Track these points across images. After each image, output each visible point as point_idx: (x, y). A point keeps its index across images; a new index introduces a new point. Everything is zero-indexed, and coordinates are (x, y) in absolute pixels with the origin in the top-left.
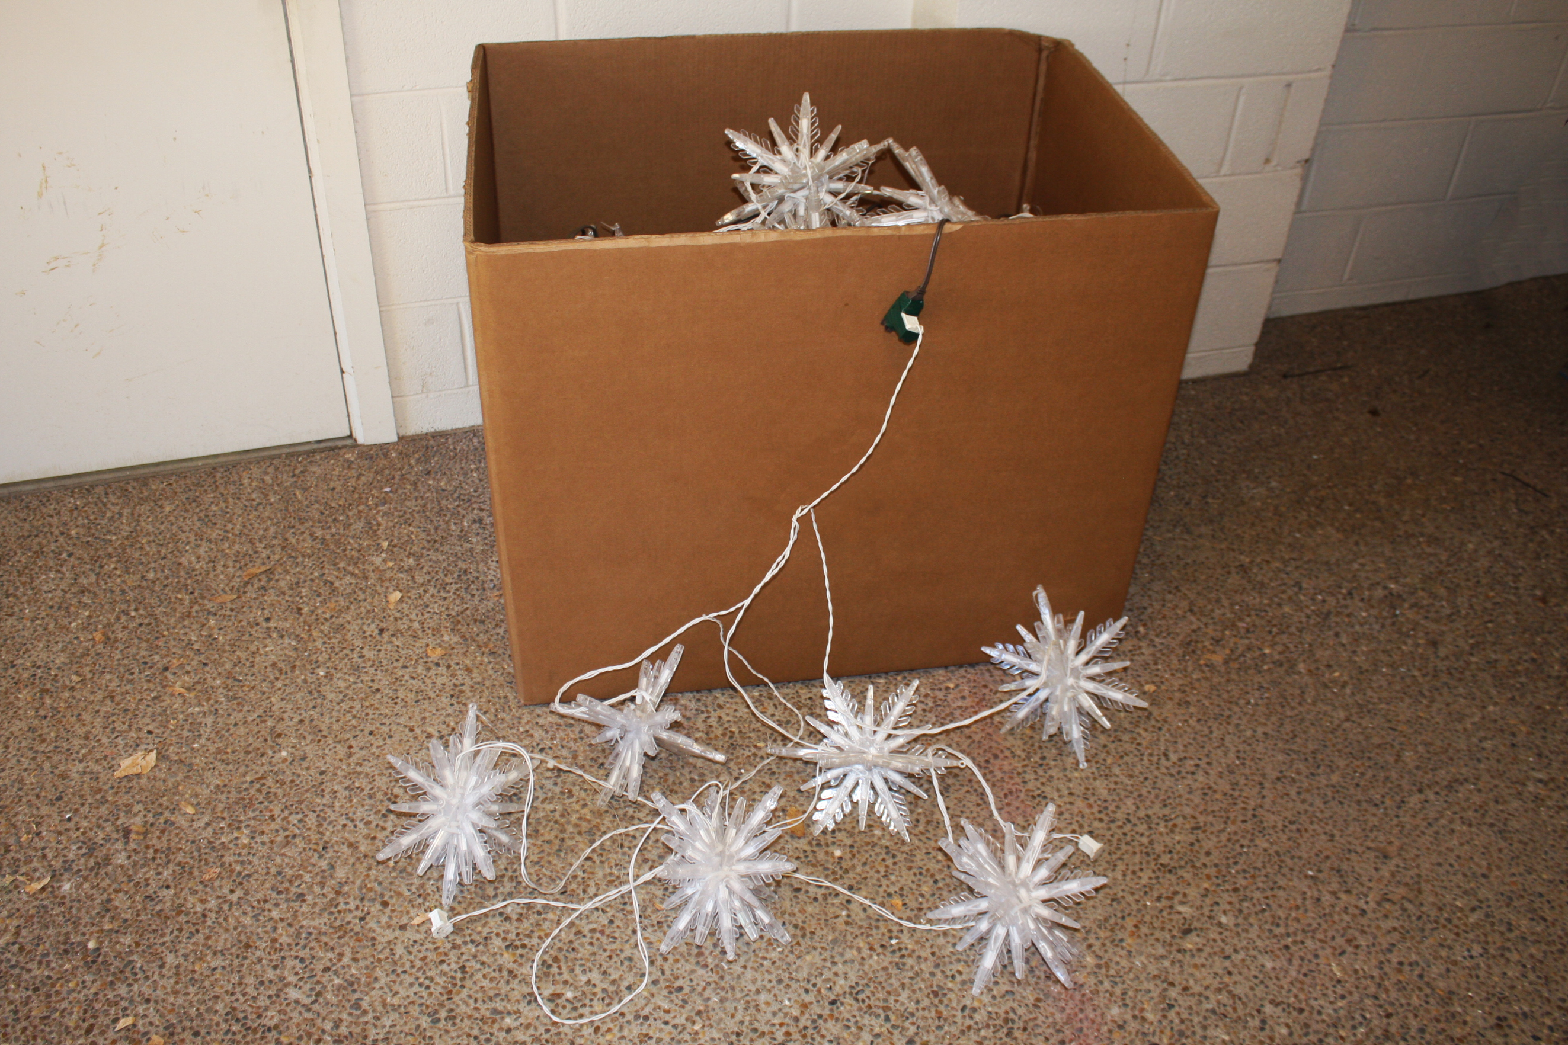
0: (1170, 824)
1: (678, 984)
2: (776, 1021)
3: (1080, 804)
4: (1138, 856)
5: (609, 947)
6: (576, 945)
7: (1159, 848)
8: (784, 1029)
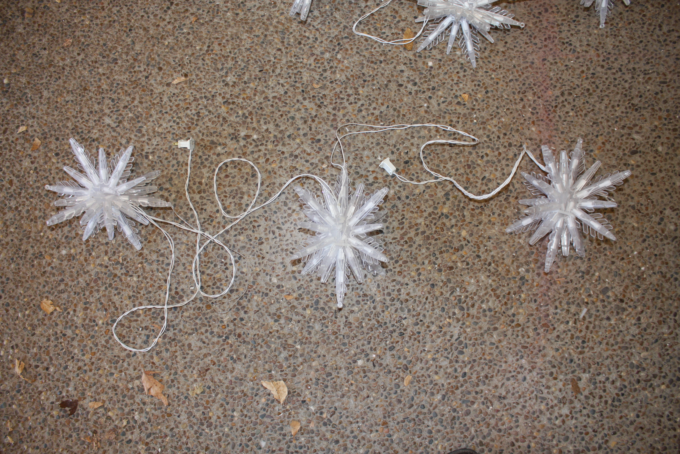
0: (648, 76)
1: (318, 137)
2: (371, 169)
3: (592, 52)
4: (619, 96)
5: (282, 109)
6: (263, 105)
7: (635, 92)
8: (374, 175)
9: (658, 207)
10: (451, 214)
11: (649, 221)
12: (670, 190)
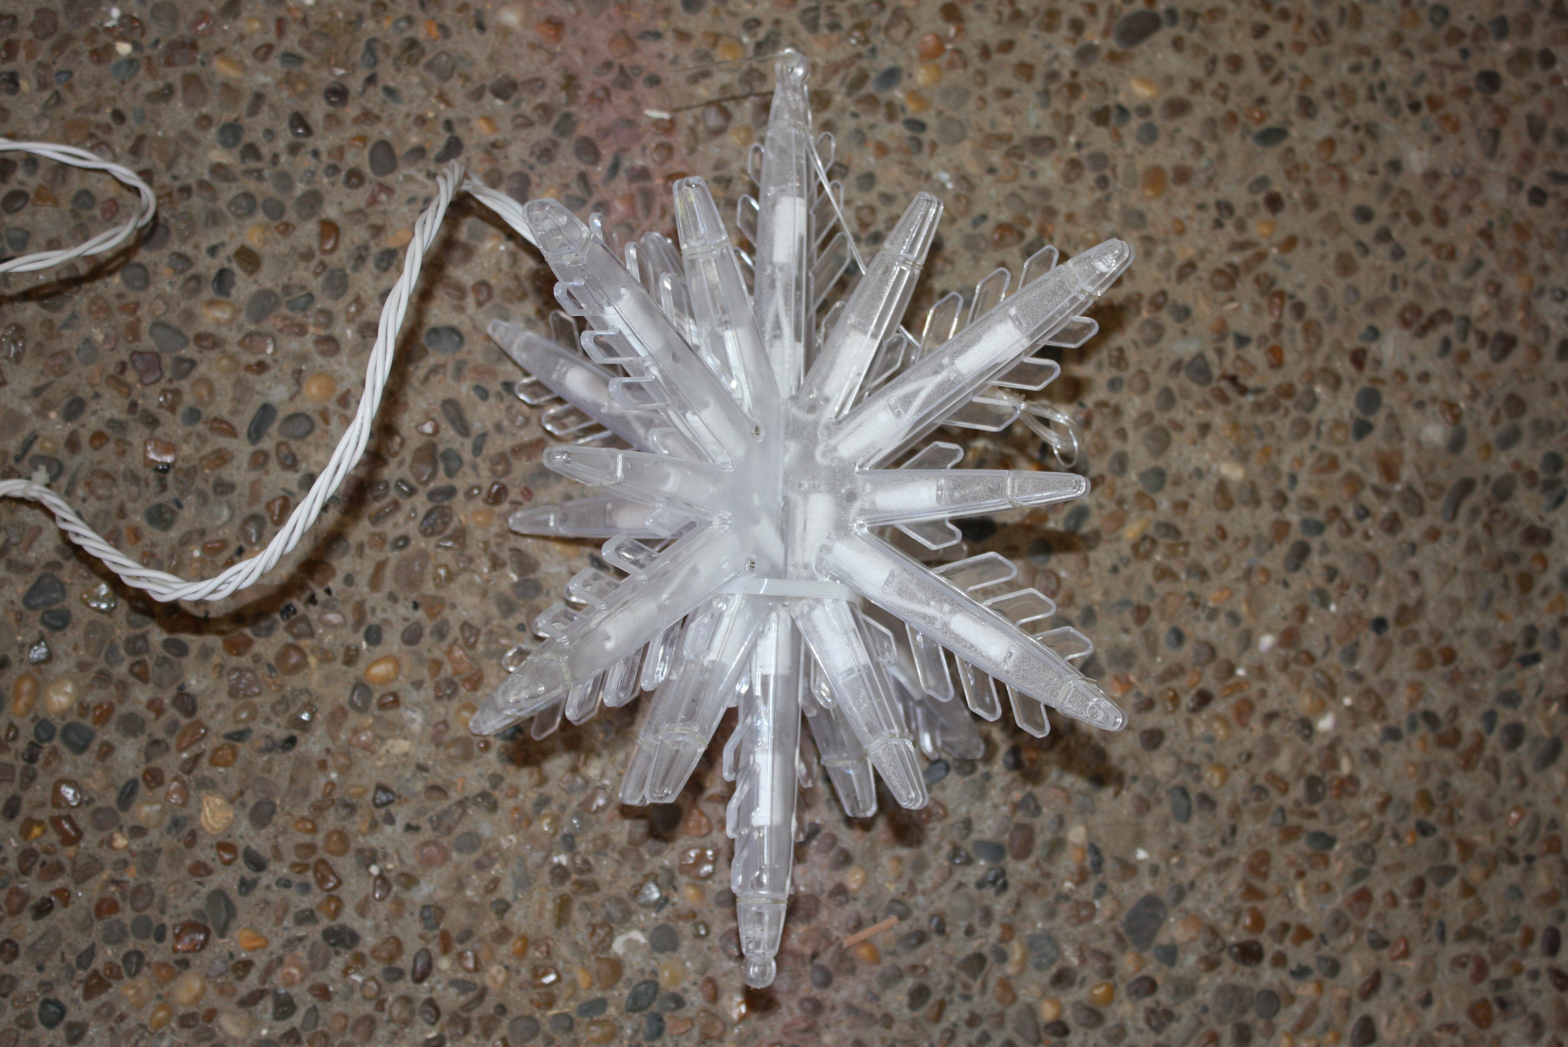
9: (1331, 333)
10: (104, 716)
11: (1302, 428)
12: (1382, 210)
